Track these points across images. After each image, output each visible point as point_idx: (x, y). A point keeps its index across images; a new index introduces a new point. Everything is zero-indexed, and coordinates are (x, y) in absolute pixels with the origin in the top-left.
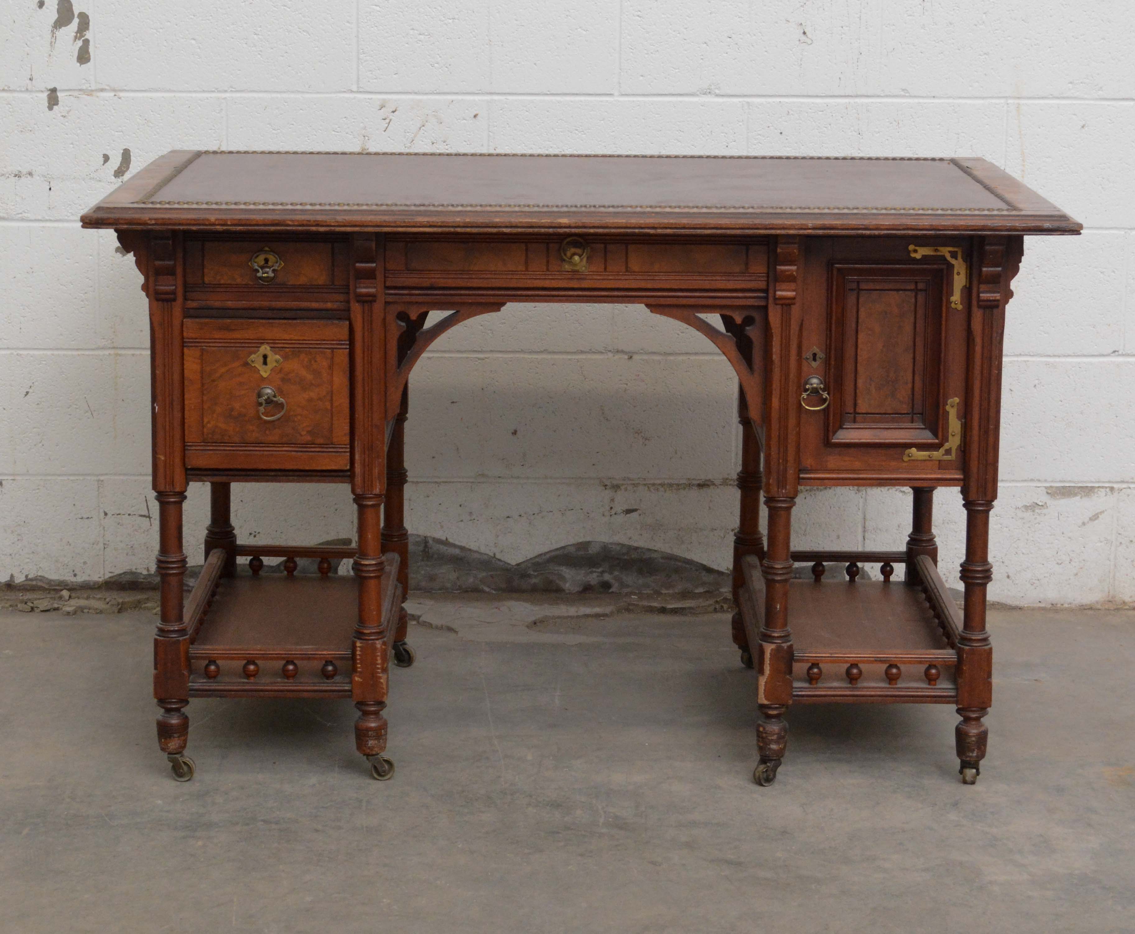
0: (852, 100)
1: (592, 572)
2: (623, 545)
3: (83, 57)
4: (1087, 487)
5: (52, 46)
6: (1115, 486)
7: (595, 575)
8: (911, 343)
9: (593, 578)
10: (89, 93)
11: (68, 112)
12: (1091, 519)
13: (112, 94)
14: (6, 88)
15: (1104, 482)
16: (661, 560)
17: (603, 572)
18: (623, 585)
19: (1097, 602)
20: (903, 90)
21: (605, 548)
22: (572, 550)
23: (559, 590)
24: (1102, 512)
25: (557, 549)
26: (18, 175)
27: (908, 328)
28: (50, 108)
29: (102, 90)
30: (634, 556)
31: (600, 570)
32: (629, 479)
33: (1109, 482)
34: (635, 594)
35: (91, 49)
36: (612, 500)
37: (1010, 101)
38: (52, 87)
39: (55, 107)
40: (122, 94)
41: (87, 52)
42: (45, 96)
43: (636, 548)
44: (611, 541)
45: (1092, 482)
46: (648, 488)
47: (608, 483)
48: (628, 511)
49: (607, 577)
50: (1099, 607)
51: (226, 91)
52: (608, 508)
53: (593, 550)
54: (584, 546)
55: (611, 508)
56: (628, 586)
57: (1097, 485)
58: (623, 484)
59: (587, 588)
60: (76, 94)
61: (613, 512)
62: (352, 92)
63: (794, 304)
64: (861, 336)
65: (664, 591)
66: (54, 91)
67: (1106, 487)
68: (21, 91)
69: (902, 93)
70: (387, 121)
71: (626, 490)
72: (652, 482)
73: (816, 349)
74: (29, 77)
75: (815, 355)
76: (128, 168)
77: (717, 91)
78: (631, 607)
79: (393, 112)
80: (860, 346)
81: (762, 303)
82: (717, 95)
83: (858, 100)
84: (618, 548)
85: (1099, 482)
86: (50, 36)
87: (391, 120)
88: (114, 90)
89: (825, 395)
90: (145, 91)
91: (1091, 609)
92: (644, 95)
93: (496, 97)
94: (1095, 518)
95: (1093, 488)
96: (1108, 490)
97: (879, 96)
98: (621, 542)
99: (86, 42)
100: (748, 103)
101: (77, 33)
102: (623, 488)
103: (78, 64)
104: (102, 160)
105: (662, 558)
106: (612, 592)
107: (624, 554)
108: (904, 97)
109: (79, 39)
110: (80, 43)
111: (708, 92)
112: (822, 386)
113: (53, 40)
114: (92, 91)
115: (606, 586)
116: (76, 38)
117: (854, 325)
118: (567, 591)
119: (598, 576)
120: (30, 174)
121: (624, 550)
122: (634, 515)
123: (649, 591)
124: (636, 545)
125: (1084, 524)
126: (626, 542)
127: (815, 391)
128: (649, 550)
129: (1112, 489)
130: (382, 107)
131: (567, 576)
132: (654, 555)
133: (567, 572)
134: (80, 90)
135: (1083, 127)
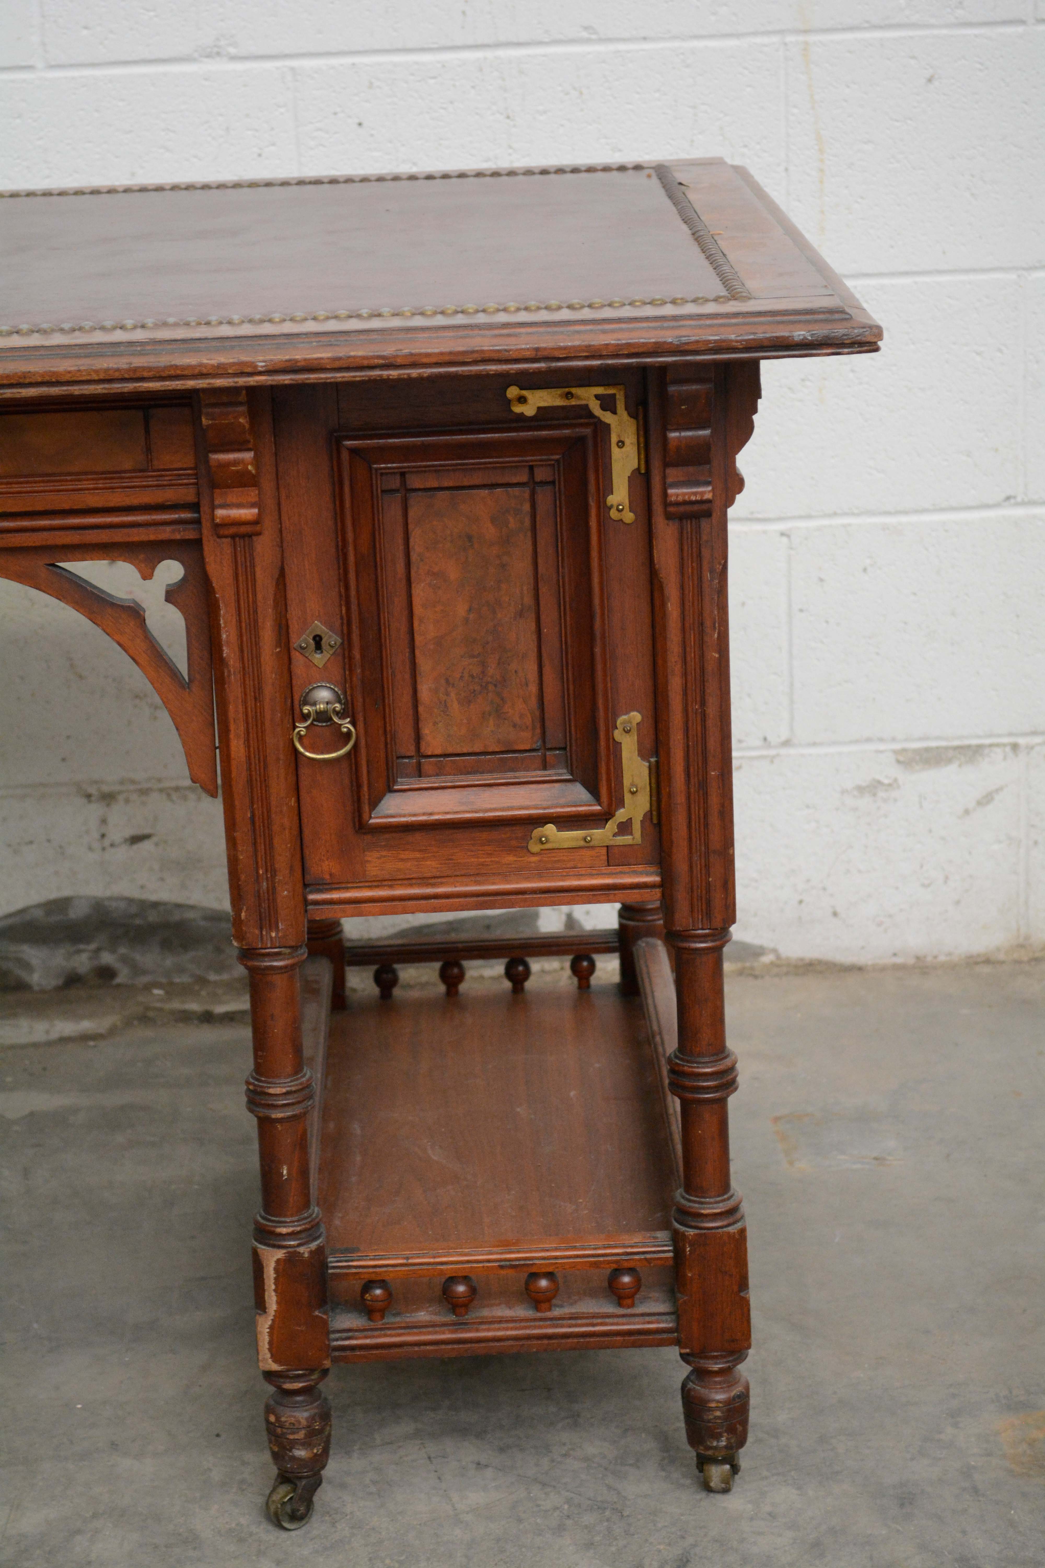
0: (489, 54)
1: (79, 952)
2: (130, 901)
4: (969, 747)
6: (1021, 741)
7: (84, 957)
8: (528, 600)
9: (82, 962)
12: (979, 803)
15: (999, 736)
16: (202, 923)
17: (98, 950)
18: (137, 970)
19: (998, 949)
20: (586, 28)
21: (99, 906)
22: (39, 914)
23: (21, 986)
24: (998, 790)
25: (10, 916)
27: (520, 565)
30: (153, 917)
31: (93, 946)
32: (133, 782)
33: (1010, 734)
34: (160, 986)
36: (104, 821)
37: (790, 38)
43: (155, 905)
44: (108, 893)
45: (979, 737)
46: (169, 795)
47: (93, 790)
48: (136, 839)
49: (107, 958)
50: (1001, 956)
52: (96, 835)
53: (76, 913)
54: (60, 905)
55: (103, 836)
56: (144, 972)
57: (987, 741)
58: (120, 792)
59: (72, 980)
61: (107, 842)
63: (259, 534)
64: (420, 592)
65: (213, 977)
67: (1004, 745)
69: (585, 34)
71: (127, 801)
72: (173, 784)
73: (319, 627)
75: (318, 640)
77: (232, 50)
78: (151, 1014)
80: (418, 610)
81: (190, 535)
82: (233, 58)
83: (501, 53)
84: (122, 905)
85: (991, 736)
89: (346, 725)
91: (988, 961)
92: (93, 65)
94: (986, 800)
95: (980, 747)
96: (1008, 749)
97: (540, 43)
98: (127, 894)
100: (292, 69)
102: (121, 798)
105: (205, 918)
106: (118, 986)
107: (135, 916)
108: (588, 41)
111: (214, 53)
112: (338, 706)
115: (106, 974)
117: (400, 567)
118: (36, 988)
119: (90, 959)
121: (134, 910)
122: (146, 845)
123: (185, 979)
124: (153, 898)
125: (967, 812)
126: (137, 894)
127: (323, 716)
128: (179, 906)
129: (1015, 747)
131: (34, 962)
132: (190, 915)
133: (33, 954)
135: (930, 80)
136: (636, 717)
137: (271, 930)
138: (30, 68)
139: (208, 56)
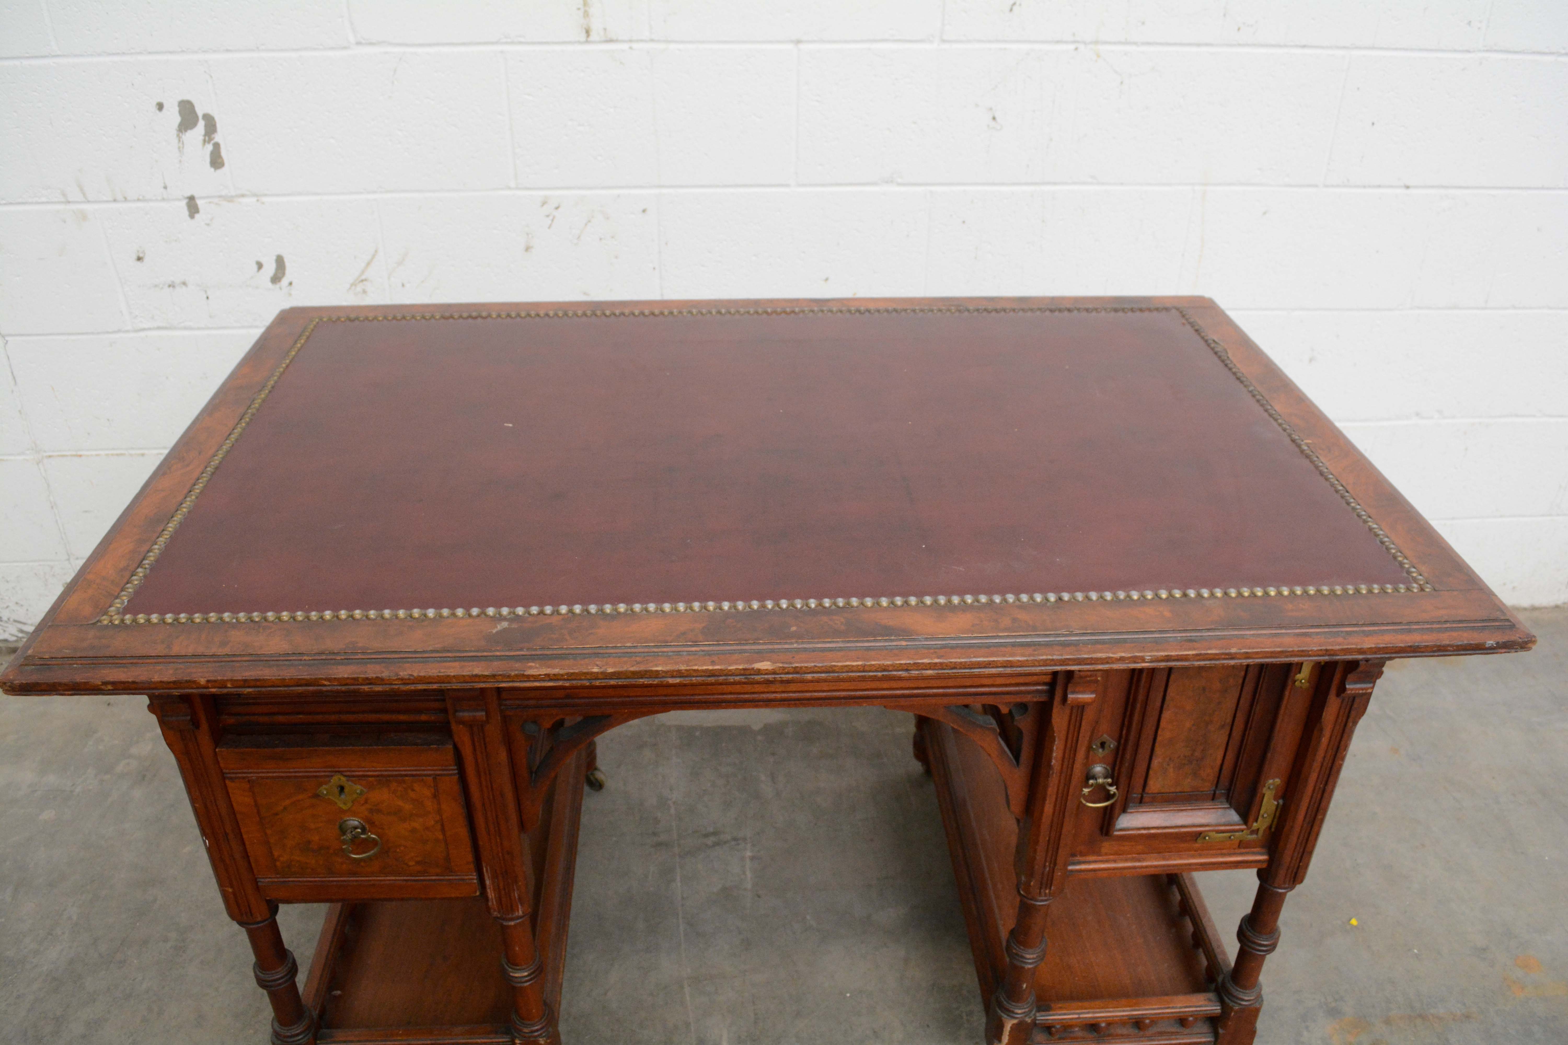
3: (216, 161)
5: (180, 151)
8: (1229, 720)
10: (230, 199)
11: (212, 220)
13: (254, 199)
14: (141, 198)
26: (172, 286)
27: (1229, 703)
28: (192, 216)
29: (243, 196)
35: (224, 153)
37: (1197, 188)
38: (189, 194)
39: (197, 216)
40: (264, 199)
41: (220, 156)
42: (183, 203)
51: (374, 192)
60: (216, 200)
62: (509, 188)
63: (1088, 710)
64: (1166, 715)
66: (191, 199)
68: (157, 200)
69: (1090, 180)
70: (551, 218)
73: (1107, 739)
74: (163, 185)
75: (1103, 745)
76: (284, 274)
77: (899, 180)
79: (557, 208)
80: (1163, 724)
82: (899, 184)
83: (1044, 188)
86: (177, 141)
87: (554, 217)
88: (255, 195)
89: (1114, 792)
90: (289, 195)
92: (823, 185)
93: (665, 191)
99: (217, 146)
100: (931, 191)
101: (205, 135)
103: (212, 170)
104: (255, 267)
108: (1091, 183)
109: (209, 142)
110: (210, 147)
111: (889, 181)
112: (1110, 780)
113: (181, 145)
114: (232, 197)
116: (204, 141)
117: (1158, 704)
120: (184, 284)
130: (544, 203)
134: (220, 197)
135: (1265, 213)
136: (1278, 781)
137: (1046, 888)
138: (787, 186)
139: (887, 182)
